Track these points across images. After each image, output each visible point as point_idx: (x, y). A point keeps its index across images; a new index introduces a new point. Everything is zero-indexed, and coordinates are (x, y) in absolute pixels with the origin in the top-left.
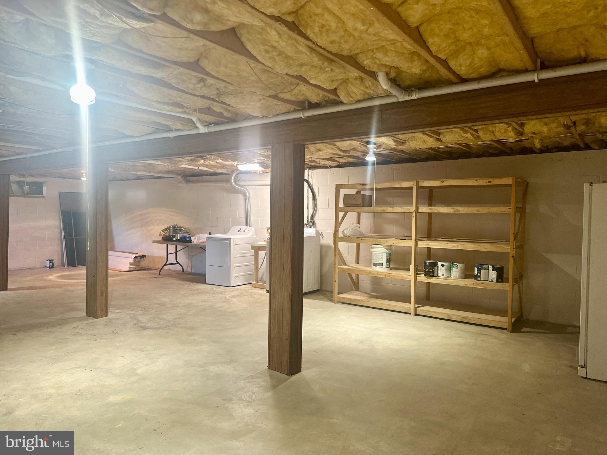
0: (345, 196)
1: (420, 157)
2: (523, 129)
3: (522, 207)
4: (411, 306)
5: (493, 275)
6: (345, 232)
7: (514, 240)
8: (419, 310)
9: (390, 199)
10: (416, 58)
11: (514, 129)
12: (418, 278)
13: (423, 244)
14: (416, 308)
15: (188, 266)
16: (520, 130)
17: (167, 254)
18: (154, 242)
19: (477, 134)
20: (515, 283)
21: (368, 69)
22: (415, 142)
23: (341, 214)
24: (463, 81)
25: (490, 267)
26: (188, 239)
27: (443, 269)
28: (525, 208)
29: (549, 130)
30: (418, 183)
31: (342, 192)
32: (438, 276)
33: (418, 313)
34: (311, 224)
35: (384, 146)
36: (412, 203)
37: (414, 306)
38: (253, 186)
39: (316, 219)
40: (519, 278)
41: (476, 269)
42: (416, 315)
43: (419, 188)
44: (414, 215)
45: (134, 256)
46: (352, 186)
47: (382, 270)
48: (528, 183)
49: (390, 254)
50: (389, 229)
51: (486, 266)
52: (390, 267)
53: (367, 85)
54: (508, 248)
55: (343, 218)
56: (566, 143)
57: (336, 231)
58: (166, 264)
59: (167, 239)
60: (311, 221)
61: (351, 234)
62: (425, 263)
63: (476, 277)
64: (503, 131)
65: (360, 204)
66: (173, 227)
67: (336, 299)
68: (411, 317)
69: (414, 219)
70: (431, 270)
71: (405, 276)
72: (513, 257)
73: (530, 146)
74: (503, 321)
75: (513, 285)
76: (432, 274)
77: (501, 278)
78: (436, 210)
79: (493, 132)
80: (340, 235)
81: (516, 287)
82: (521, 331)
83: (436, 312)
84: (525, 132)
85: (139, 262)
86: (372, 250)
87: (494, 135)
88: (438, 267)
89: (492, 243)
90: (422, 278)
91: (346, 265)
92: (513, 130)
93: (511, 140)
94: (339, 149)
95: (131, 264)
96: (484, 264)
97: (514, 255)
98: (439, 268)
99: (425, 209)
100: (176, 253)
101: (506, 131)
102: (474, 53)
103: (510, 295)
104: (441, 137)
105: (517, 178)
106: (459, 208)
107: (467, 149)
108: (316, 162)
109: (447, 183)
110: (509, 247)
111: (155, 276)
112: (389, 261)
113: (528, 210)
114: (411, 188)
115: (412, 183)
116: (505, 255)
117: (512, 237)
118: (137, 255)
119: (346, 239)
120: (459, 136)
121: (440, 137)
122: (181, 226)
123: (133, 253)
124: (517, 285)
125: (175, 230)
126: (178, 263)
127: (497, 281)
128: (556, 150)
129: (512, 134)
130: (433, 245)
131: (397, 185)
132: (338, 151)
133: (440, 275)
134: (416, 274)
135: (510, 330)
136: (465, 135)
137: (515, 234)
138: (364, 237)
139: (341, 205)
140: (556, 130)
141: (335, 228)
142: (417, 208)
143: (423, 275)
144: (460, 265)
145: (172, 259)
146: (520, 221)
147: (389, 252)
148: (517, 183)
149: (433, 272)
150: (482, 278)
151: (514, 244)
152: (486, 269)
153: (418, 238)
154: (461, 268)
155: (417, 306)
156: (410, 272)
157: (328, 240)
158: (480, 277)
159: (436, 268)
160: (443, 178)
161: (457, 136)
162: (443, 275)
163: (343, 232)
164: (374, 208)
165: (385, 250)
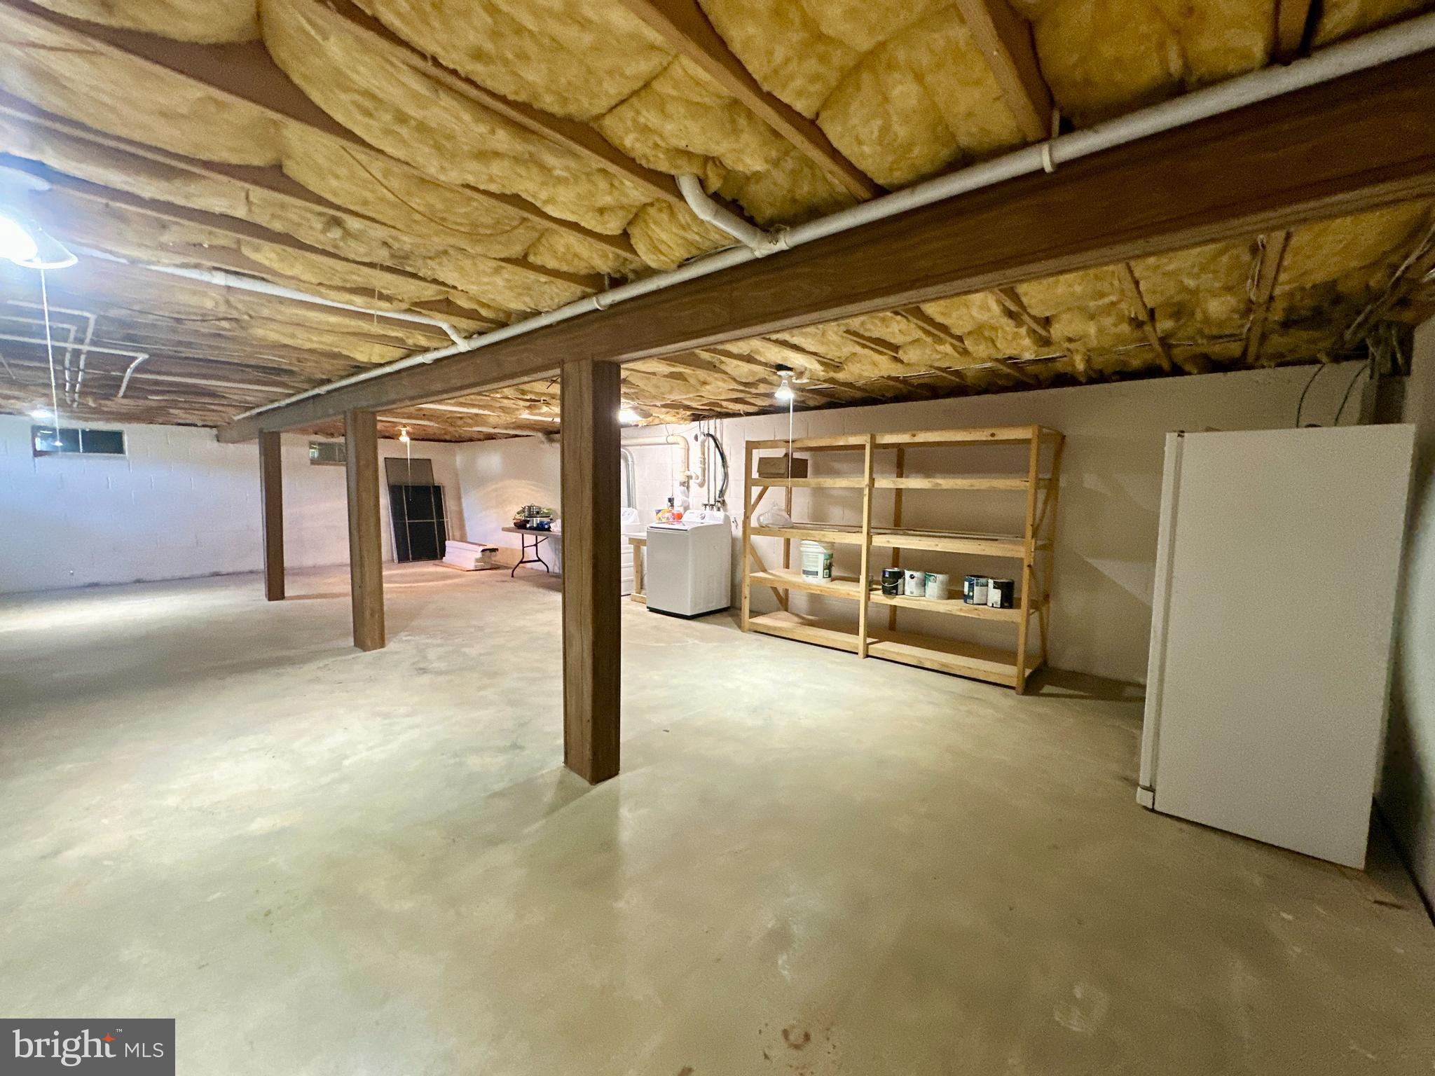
0: (761, 459)
1: (884, 396)
2: (1049, 332)
3: (1050, 480)
4: (857, 641)
5: (995, 596)
6: (761, 518)
7: (1033, 537)
8: (873, 648)
9: (837, 465)
10: (742, 122)
11: (1032, 332)
12: (872, 596)
13: (880, 541)
14: (867, 646)
15: (555, 564)
16: (1044, 333)
17: (523, 547)
18: (504, 529)
19: (962, 346)
20: (1032, 611)
21: (644, 163)
22: (858, 365)
23: (756, 491)
24: (880, 192)
25: (991, 582)
26: (546, 527)
27: (913, 582)
28: (1058, 480)
29: (1101, 331)
30: (873, 438)
31: (757, 454)
32: (904, 594)
33: (870, 654)
34: (719, 505)
35: (807, 374)
36: (863, 472)
37: (865, 640)
38: (637, 445)
39: (726, 498)
40: (1041, 601)
41: (966, 584)
42: (868, 656)
43: (875, 446)
44: (866, 491)
45: (482, 548)
46: (772, 444)
47: (819, 582)
48: (1064, 437)
49: (831, 556)
50: (837, 514)
51: (983, 580)
52: (830, 576)
53: (683, 221)
54: (1021, 551)
55: (760, 496)
56: (1136, 363)
57: (747, 518)
58: (521, 562)
59: (521, 526)
60: (720, 500)
61: (771, 522)
62: (884, 572)
63: (966, 598)
64: (1010, 338)
65: (783, 474)
66: (530, 507)
67: (747, 626)
68: (859, 659)
69: (866, 499)
70: (892, 585)
71: (851, 593)
72: (1029, 566)
73: (1069, 369)
74: (1009, 672)
75: (1029, 615)
76: (895, 591)
77: (1009, 600)
78: (902, 483)
79: (993, 342)
80: (754, 523)
81: (1035, 618)
82: (1041, 692)
83: (898, 654)
84: (1053, 336)
85: (490, 557)
86: (801, 549)
87: (995, 346)
88: (904, 578)
89: (996, 540)
90: (878, 597)
91: (764, 571)
92: (1028, 333)
93: (1028, 356)
94: (734, 380)
95: (477, 560)
96: (981, 577)
97: (1032, 564)
98: (906, 582)
99: (886, 482)
100: (536, 545)
101: (1016, 336)
102: (886, 99)
103: (1022, 629)
104: (901, 354)
105: (1040, 428)
106: (940, 481)
107: (957, 380)
108: (721, 406)
109: (922, 437)
110: (1022, 549)
111: (506, 579)
112: (829, 567)
113: (1063, 483)
114: (863, 447)
115: (865, 438)
116: (1016, 563)
117: (1029, 533)
118: (486, 548)
119: (763, 530)
120: (932, 350)
121: (897, 353)
122: (542, 506)
123: (480, 545)
124: (1037, 614)
125: (532, 512)
126: (539, 560)
127: (1002, 606)
128: (1118, 377)
129: (1027, 342)
130: (902, 544)
131: (841, 442)
132: (734, 384)
133: (907, 592)
134: (870, 590)
135: (1020, 690)
136: (941, 348)
137: (1035, 526)
138: (792, 528)
139: (755, 475)
140: (1113, 330)
141: (745, 513)
142: (872, 480)
143: (880, 592)
144: (940, 577)
145: (531, 554)
146: (1045, 503)
147: (830, 552)
148: (1042, 438)
149: (896, 588)
150: (976, 600)
151: (1032, 543)
152: (982, 585)
153: (872, 530)
154: (942, 583)
155: (869, 640)
156: (859, 586)
157: (738, 532)
158: (972, 597)
159: (900, 581)
160: (913, 429)
161: (928, 351)
162: (912, 593)
163: (758, 519)
164: (811, 480)
165: (821, 549)
